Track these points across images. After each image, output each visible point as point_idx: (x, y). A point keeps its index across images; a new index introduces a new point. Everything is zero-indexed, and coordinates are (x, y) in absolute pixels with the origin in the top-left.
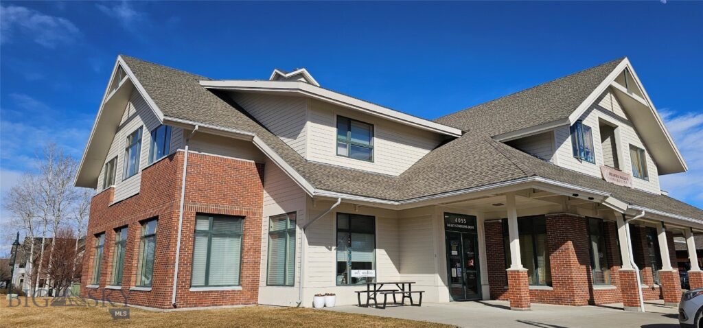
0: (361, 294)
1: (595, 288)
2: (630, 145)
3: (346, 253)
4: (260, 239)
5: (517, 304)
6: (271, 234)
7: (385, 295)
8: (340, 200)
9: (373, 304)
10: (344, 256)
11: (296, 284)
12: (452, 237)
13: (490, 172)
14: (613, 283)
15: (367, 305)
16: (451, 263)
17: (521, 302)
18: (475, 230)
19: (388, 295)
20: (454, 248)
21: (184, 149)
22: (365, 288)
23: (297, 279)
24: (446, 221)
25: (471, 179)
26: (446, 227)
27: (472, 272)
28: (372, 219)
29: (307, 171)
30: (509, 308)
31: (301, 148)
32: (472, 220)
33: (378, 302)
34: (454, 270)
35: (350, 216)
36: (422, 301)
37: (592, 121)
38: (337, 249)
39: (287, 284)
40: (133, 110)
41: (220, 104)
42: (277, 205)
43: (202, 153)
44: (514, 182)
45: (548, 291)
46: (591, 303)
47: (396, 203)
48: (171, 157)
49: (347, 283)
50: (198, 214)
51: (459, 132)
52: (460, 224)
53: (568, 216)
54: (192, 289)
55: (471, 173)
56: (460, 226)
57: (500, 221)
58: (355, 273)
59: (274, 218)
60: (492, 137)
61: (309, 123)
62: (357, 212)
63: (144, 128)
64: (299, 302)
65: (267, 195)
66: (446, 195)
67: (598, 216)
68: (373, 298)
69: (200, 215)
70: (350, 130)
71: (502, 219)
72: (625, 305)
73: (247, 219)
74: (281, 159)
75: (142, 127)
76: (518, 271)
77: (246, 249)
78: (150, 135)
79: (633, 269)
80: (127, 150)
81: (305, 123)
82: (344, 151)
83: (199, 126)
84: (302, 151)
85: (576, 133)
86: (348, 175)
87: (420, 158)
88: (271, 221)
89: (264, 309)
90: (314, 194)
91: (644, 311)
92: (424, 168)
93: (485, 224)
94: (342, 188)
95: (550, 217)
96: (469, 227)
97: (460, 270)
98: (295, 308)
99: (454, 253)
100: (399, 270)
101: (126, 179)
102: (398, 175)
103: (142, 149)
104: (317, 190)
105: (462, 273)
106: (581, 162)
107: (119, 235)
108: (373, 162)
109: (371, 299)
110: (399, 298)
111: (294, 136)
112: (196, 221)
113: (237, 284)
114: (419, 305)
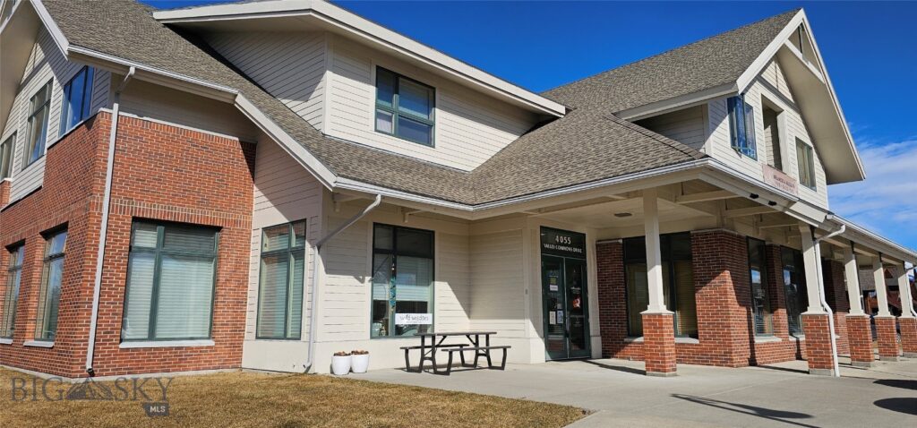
0: (410, 351)
1: (758, 340)
2: (797, 139)
3: (387, 287)
4: (247, 265)
5: (657, 366)
6: (264, 256)
7: (451, 353)
8: (379, 198)
9: (429, 367)
10: (383, 293)
11: (305, 336)
12: (550, 263)
13: (624, 158)
14: (776, 332)
15: (420, 369)
16: (549, 304)
17: (664, 362)
18: (583, 255)
19: (454, 353)
20: (553, 280)
21: (112, 108)
22: (418, 342)
23: (305, 329)
24: (543, 241)
25: (592, 168)
26: (542, 247)
27: (577, 317)
28: (430, 235)
29: (324, 149)
30: (643, 373)
31: (315, 114)
32: (579, 240)
33: (437, 363)
34: (552, 314)
35: (396, 230)
36: (507, 361)
37: (754, 99)
38: (373, 281)
39: (289, 336)
40: (39, 54)
41: (184, 46)
42: (275, 210)
43: (145, 118)
44: (669, 169)
45: (692, 345)
46: (753, 362)
47: (471, 208)
48: (89, 123)
49: (387, 334)
50: (135, 219)
51: (562, 109)
52: (563, 245)
53: (725, 233)
54: (124, 345)
55: (590, 161)
56: (563, 248)
57: (621, 241)
58: (402, 319)
59: (269, 231)
60: (614, 114)
61: (329, 75)
62: (408, 223)
63: (55, 81)
64: (307, 365)
65: (260, 194)
66: (551, 193)
67: (760, 237)
68: (430, 359)
69: (140, 222)
70: (397, 93)
71: (623, 239)
72: (811, 367)
73: (225, 231)
74: (279, 129)
75: (51, 81)
76: (660, 315)
77: (222, 279)
78: (62, 91)
79: (825, 313)
80: (30, 119)
81: (323, 74)
82: (386, 125)
83: (136, 69)
84: (317, 120)
85: (734, 113)
86: (393, 163)
87: (504, 146)
88: (265, 236)
89: (250, 376)
90: (334, 185)
91: (838, 375)
92: (511, 159)
93: (597, 246)
94: (384, 179)
95: (697, 234)
96: (576, 250)
97: (561, 313)
98: (301, 374)
99: (554, 288)
100: (469, 313)
101: (27, 166)
102: (470, 169)
103: (50, 116)
104: (339, 179)
105: (564, 318)
106: (740, 156)
107: (15, 256)
108: (434, 147)
109: (426, 359)
110: (469, 356)
111: (304, 95)
112: (132, 232)
113: (207, 336)
114: (502, 368)
